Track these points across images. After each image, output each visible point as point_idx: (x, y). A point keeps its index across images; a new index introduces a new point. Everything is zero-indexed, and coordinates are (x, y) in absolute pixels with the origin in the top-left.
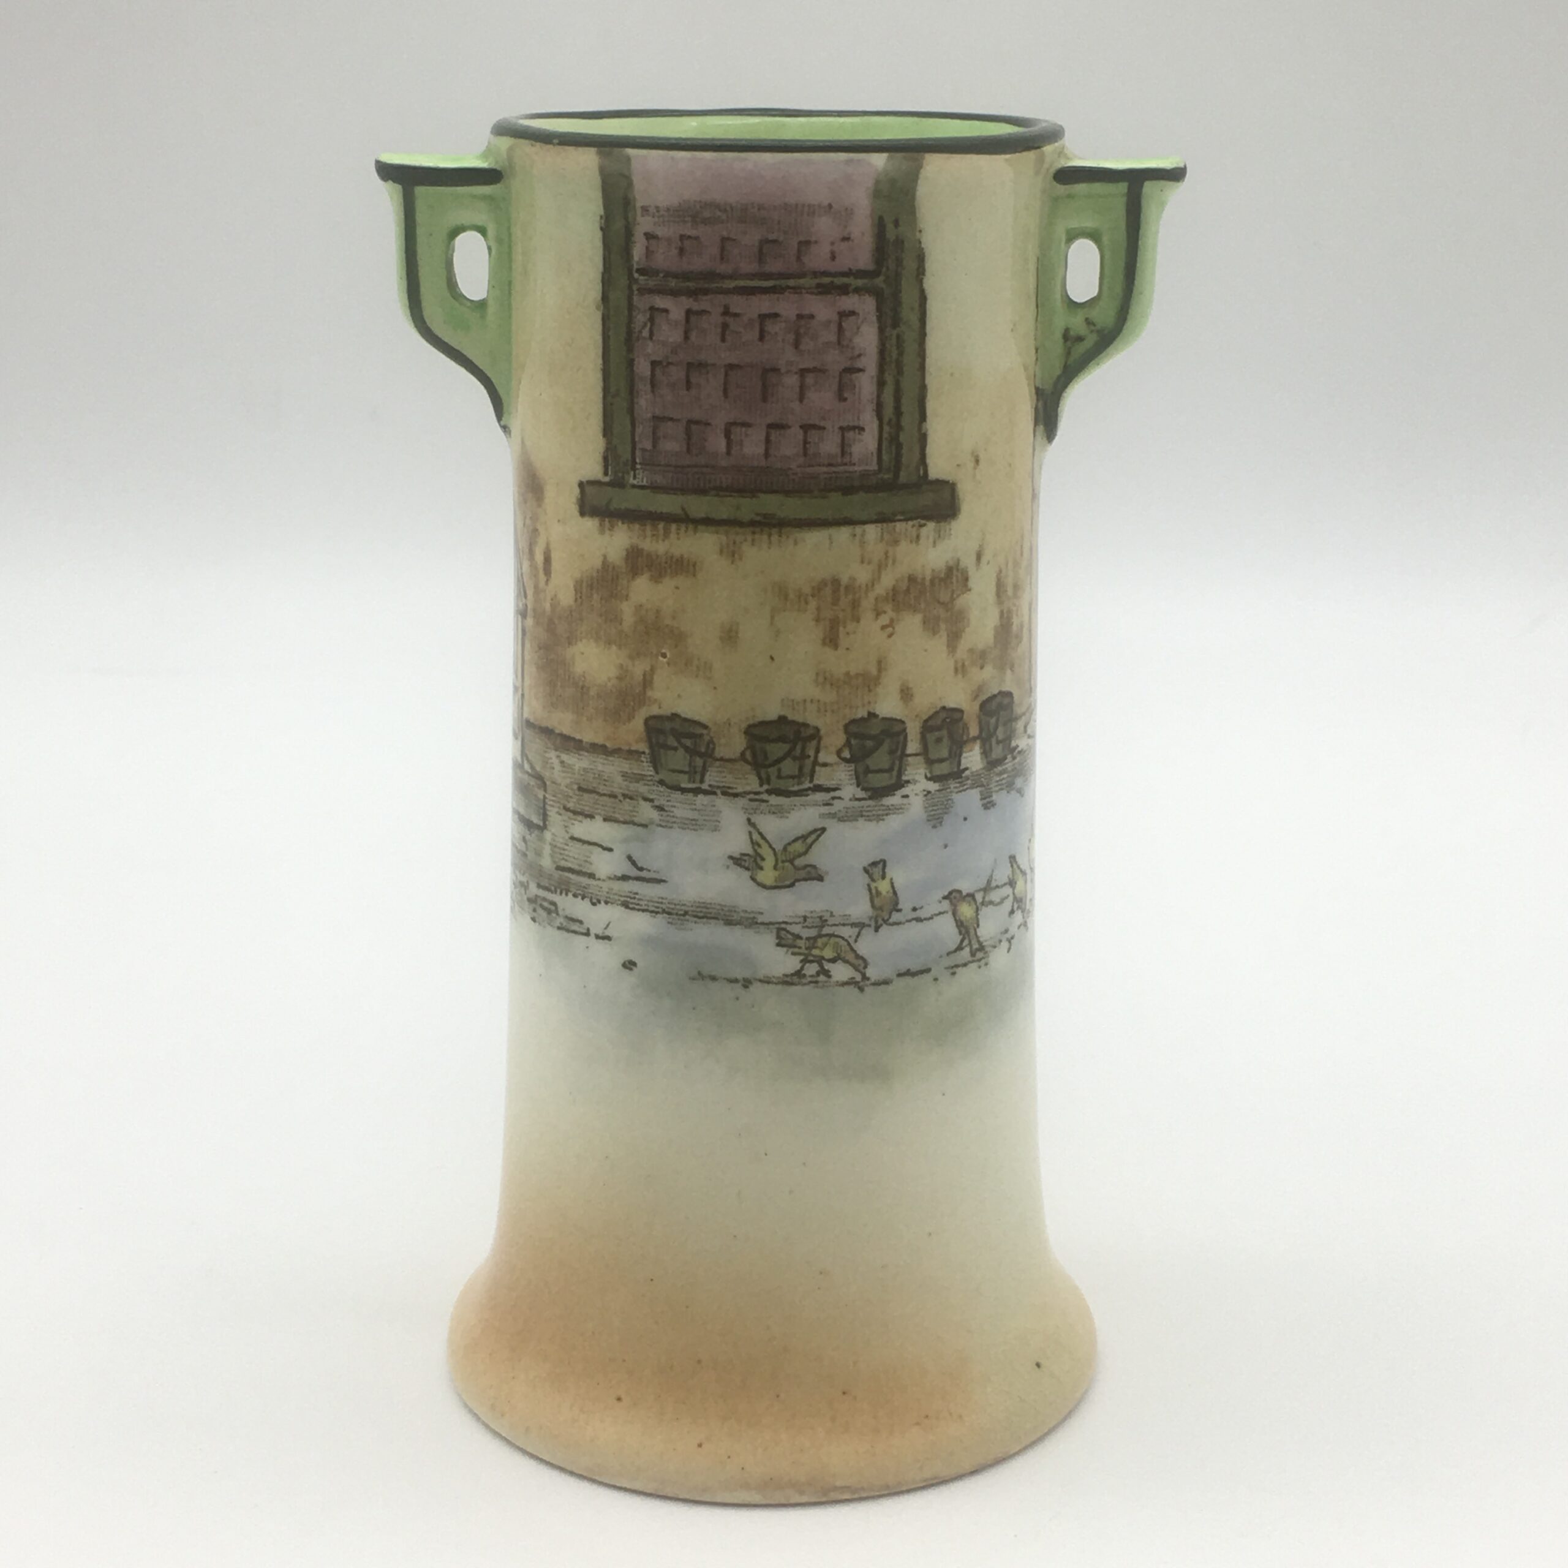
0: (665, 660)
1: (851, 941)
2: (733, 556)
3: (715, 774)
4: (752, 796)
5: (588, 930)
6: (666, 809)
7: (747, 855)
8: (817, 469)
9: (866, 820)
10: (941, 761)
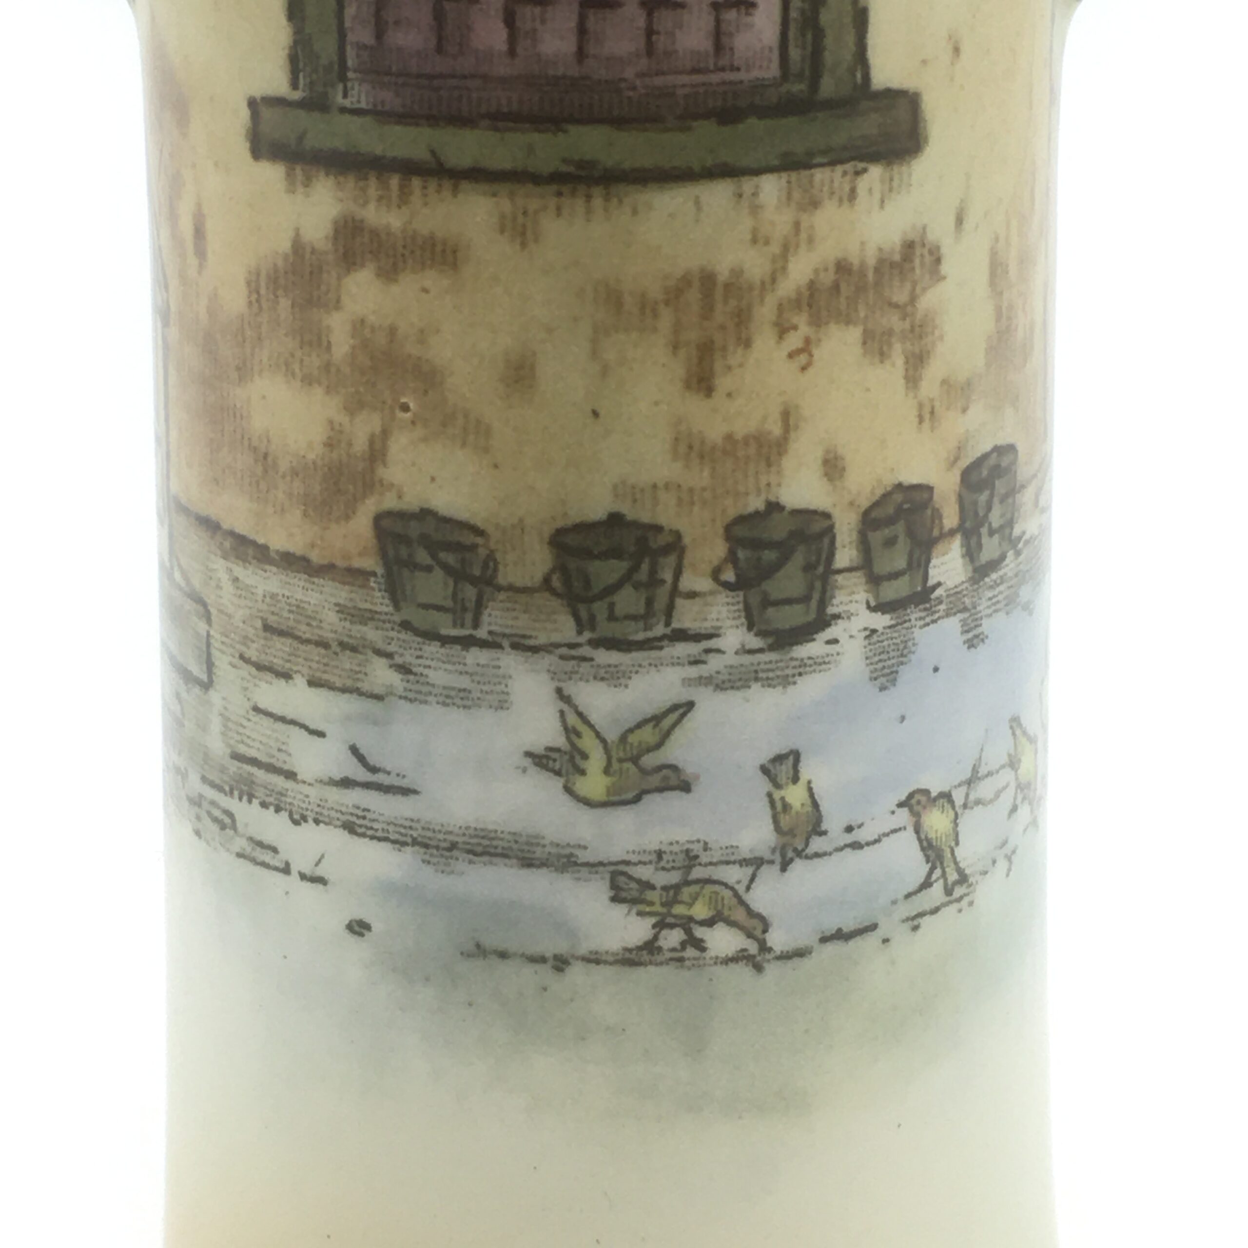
0: (408, 415)
1: (741, 889)
2: (523, 234)
3: (498, 613)
4: (564, 651)
5: (287, 864)
6: (414, 670)
7: (558, 750)
8: (670, 79)
9: (763, 686)
10: (895, 575)
